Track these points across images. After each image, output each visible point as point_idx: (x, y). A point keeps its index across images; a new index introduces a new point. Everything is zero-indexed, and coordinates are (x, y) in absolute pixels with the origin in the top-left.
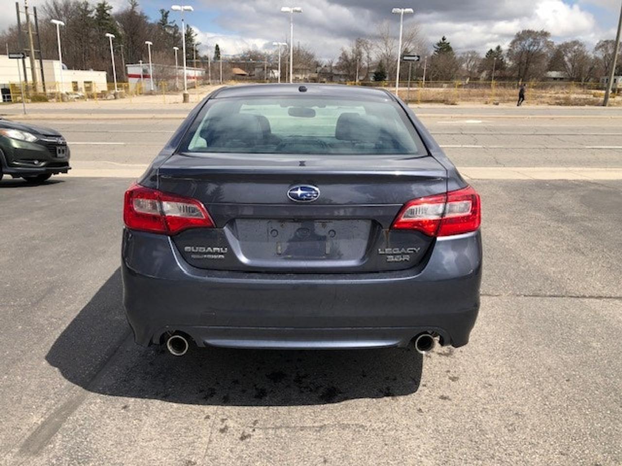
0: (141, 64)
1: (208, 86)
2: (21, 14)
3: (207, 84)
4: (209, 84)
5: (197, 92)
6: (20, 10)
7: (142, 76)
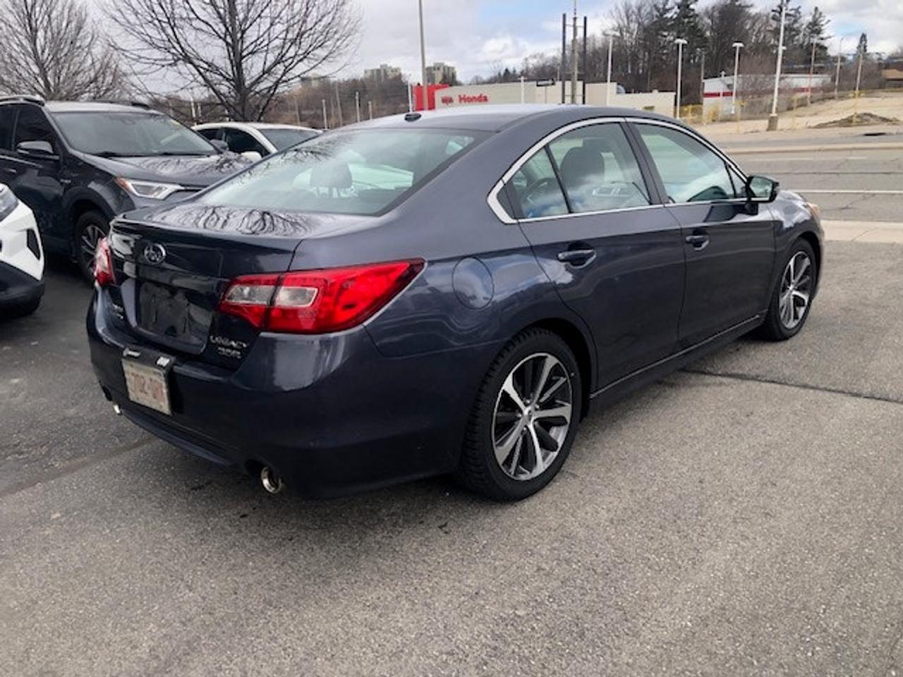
0: (723, 77)
1: (831, 101)
2: (567, 28)
3: (830, 99)
4: (833, 98)
5: (809, 113)
6: (567, 23)
7: (721, 94)
